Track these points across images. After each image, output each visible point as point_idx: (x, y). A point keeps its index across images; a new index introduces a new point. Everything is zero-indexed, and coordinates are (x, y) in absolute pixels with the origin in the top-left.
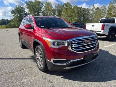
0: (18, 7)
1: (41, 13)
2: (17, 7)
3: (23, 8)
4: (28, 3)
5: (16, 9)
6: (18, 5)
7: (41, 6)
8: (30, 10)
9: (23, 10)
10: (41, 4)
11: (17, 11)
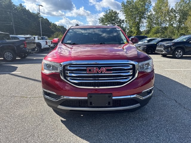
0: (110, 12)
1: (145, 19)
2: (108, 12)
3: (116, 13)
4: (126, 4)
5: (106, 16)
6: (109, 10)
7: (146, 7)
8: (127, 15)
9: (115, 17)
10: (147, 4)
11: (107, 19)
